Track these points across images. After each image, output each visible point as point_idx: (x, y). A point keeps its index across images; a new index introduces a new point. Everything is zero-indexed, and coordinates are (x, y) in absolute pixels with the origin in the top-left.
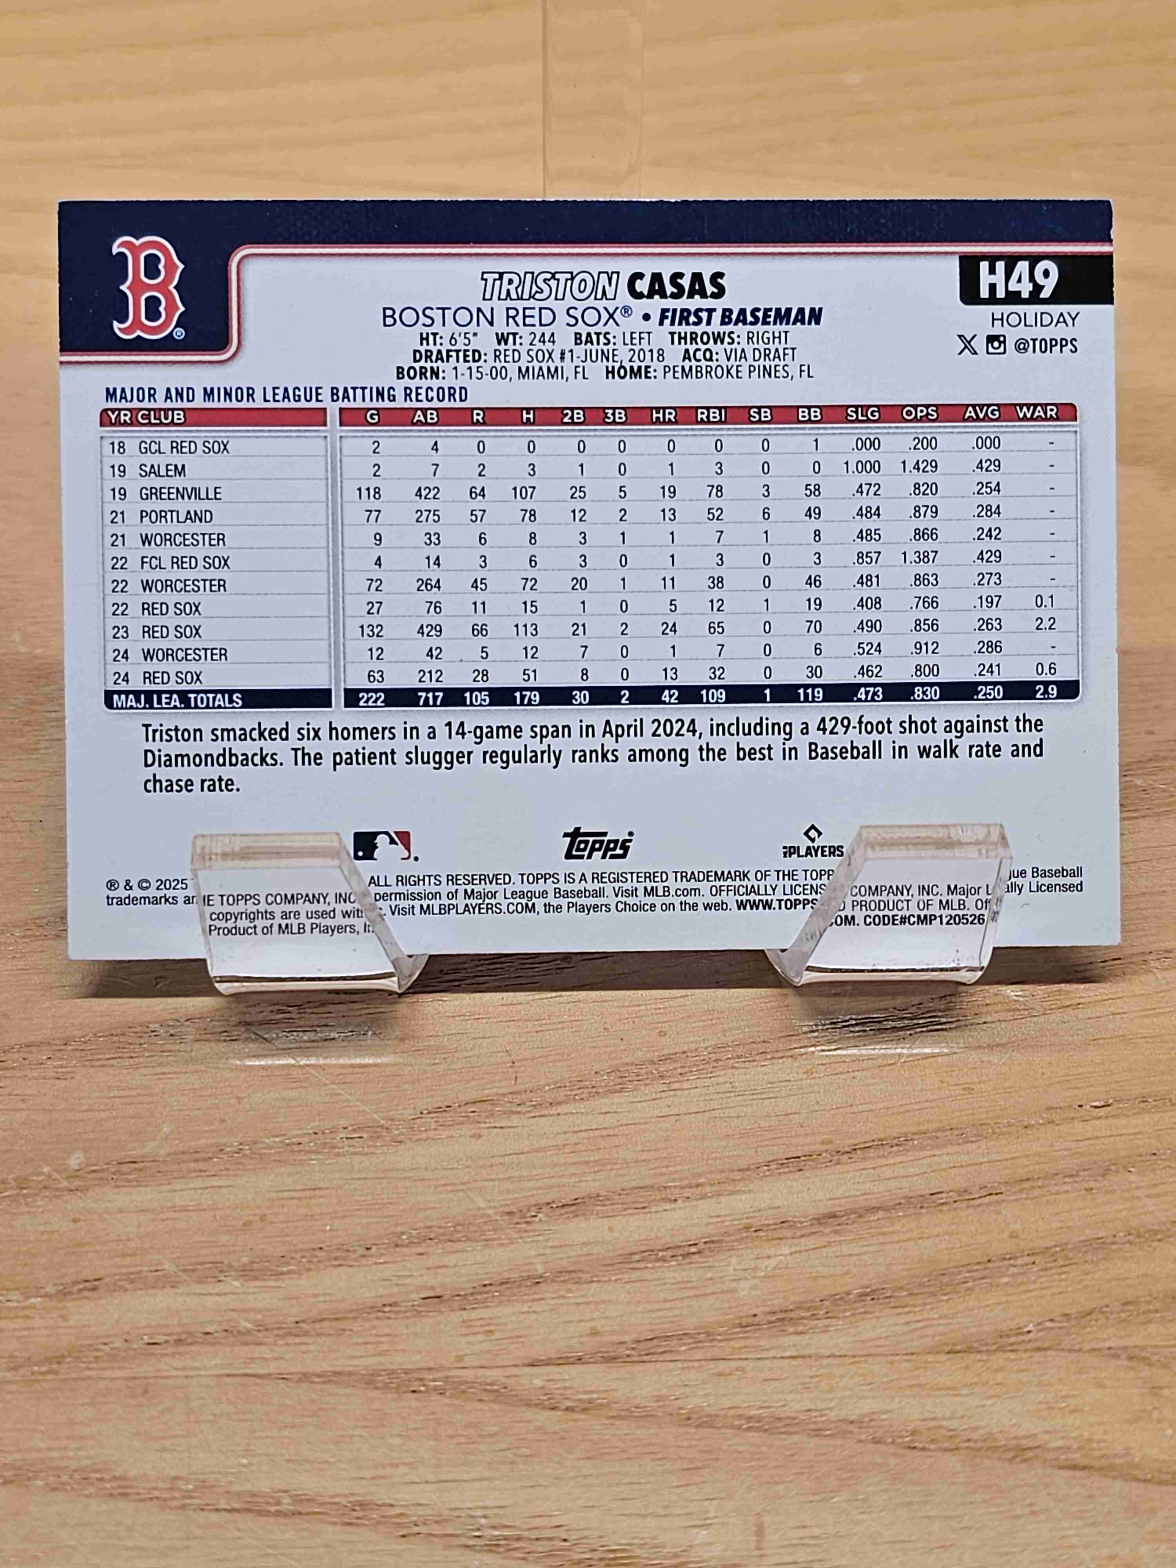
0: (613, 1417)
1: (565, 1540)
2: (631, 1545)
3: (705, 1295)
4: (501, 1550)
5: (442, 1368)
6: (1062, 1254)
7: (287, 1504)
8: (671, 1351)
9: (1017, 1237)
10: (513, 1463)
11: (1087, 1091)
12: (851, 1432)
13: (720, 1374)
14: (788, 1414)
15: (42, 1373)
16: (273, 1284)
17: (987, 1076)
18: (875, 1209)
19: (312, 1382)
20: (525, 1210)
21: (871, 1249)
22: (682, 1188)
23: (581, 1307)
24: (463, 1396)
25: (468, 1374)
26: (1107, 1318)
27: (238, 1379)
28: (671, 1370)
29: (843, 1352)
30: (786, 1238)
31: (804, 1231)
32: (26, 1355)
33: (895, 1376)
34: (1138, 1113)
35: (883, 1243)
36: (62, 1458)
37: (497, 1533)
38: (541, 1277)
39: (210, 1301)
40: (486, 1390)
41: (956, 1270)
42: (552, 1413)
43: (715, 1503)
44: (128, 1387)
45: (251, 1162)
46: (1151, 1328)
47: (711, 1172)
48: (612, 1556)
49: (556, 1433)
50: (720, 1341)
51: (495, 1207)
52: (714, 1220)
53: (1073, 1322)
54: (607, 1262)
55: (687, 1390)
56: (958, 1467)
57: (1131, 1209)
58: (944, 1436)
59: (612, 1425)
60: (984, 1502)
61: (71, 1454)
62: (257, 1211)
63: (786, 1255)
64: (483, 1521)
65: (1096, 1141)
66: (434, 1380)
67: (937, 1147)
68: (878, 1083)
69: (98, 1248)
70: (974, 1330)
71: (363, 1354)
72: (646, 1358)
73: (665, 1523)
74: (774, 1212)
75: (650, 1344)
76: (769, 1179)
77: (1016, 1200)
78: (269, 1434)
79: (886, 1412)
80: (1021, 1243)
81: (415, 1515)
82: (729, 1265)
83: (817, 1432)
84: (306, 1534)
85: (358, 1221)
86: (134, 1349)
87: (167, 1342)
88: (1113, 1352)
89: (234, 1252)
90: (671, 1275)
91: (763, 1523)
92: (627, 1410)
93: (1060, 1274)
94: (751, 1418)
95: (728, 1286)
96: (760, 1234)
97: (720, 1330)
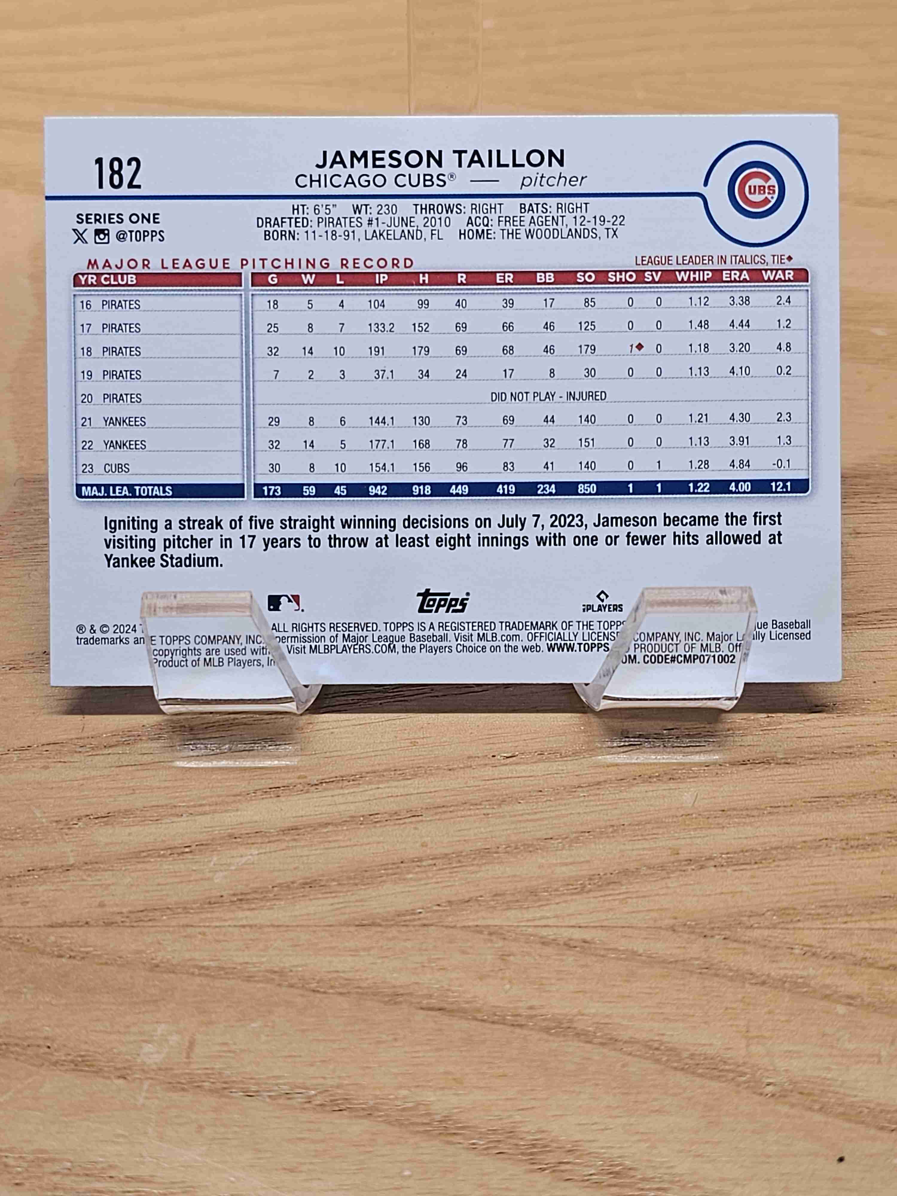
0: (102, 964)
1: (49, 1047)
2: (95, 1052)
3: (190, 881)
6: (457, 859)
8: (154, 920)
9: (426, 846)
11: (500, 746)
12: (273, 979)
13: (187, 936)
14: (229, 965)
17: (430, 733)
18: (326, 825)
20: (69, 819)
21: (318, 852)
22: (188, 807)
23: (96, 887)
26: (480, 905)
28: (151, 933)
29: (280, 923)
30: (256, 843)
31: (272, 839)
33: (316, 941)
34: (535, 762)
35: (326, 849)
38: (71, 866)
40: (13, 942)
41: (376, 869)
42: (59, 959)
43: (163, 1025)
46: (509, 913)
47: (211, 797)
48: (80, 1059)
50: (192, 913)
51: (48, 817)
52: (207, 830)
53: (453, 907)
54: (122, 857)
55: (161, 946)
56: (346, 1006)
57: (515, 828)
58: (340, 984)
59: (100, 969)
60: (360, 1030)
63: (254, 855)
65: (499, 781)
67: (382, 782)
68: (349, 737)
70: (381, 911)
72: (135, 924)
73: (123, 1037)
74: (252, 825)
75: (140, 914)
76: (254, 802)
77: (431, 820)
79: (302, 966)
80: (429, 851)
82: (211, 861)
83: (249, 979)
88: (478, 928)
90: (166, 867)
91: (194, 1040)
92: (115, 960)
93: (451, 873)
94: (203, 967)
95: (208, 875)
96: (238, 840)
97: (194, 906)
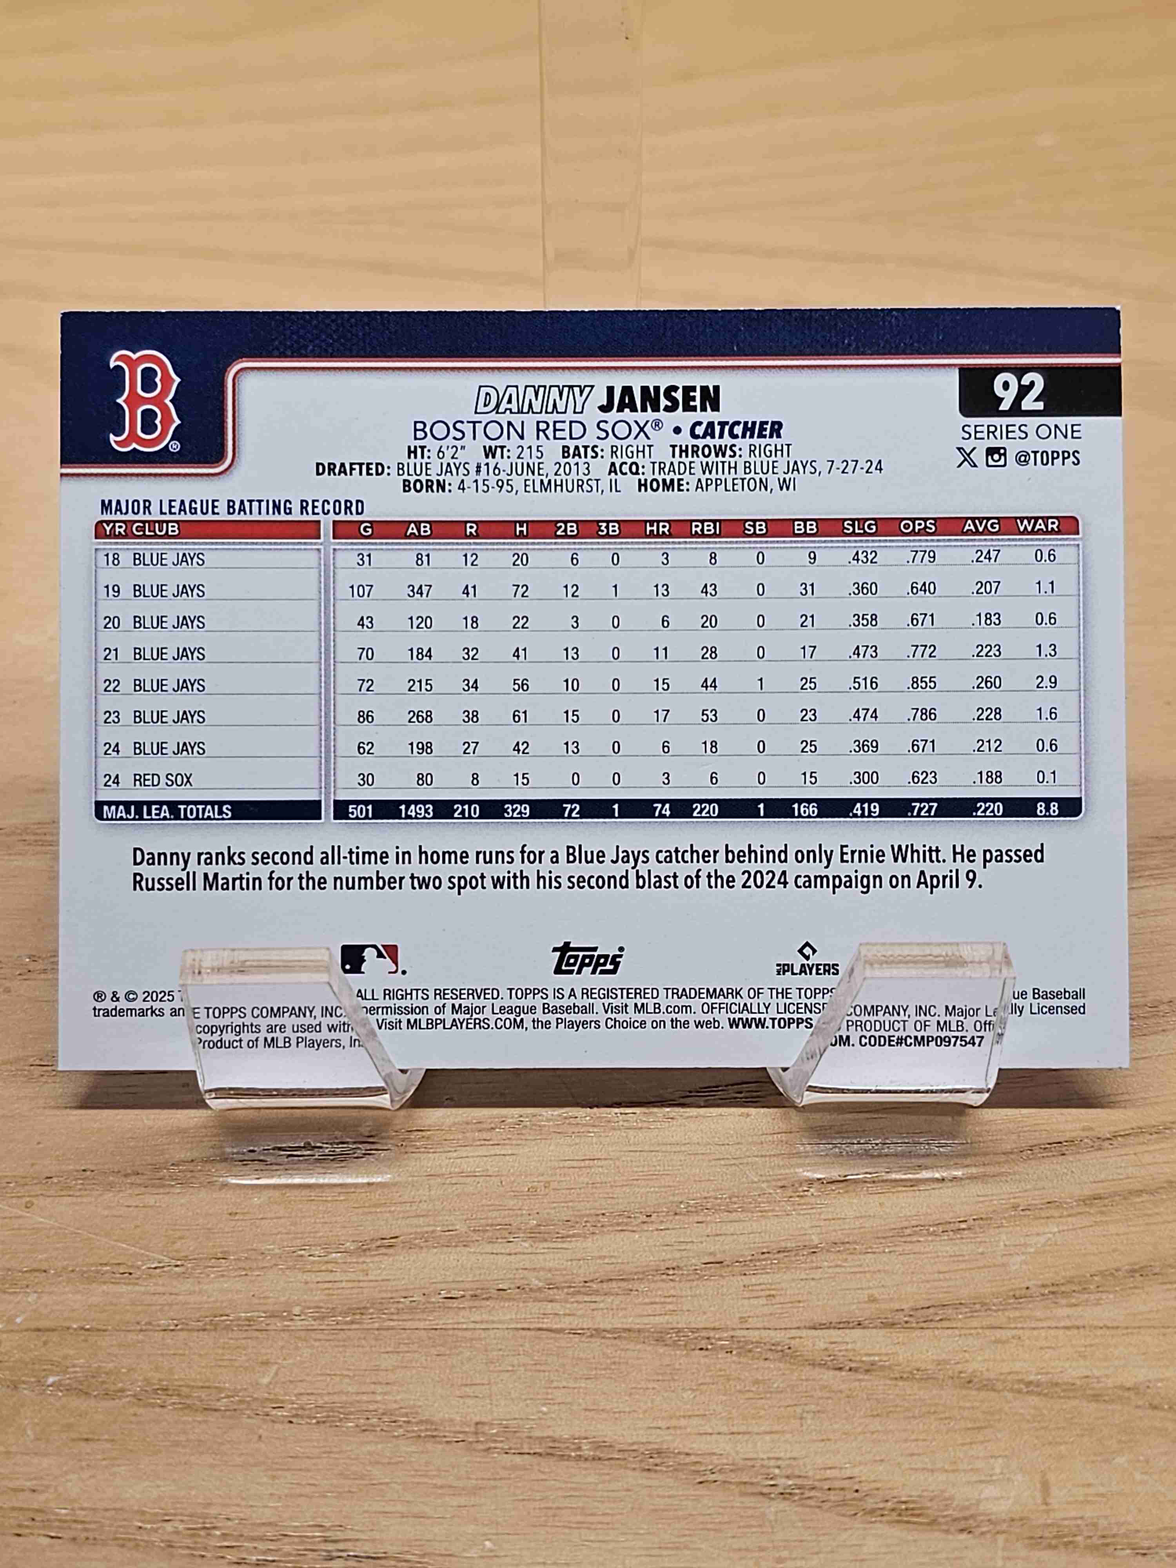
0: (896, 1379)
1: (857, 1491)
2: (920, 1496)
4: (796, 1498)
5: (726, 1329)
7: (587, 1450)
8: (948, 1319)
10: (801, 1418)
12: (1128, 1399)
13: (997, 1341)
14: (1065, 1380)
15: (346, 1323)
16: (560, 1246)
18: (1139, 1193)
19: (604, 1338)
20: (797, 1185)
21: (1139, 1229)
23: (858, 1276)
24: (750, 1355)
25: (754, 1335)
27: (533, 1333)
28: (949, 1336)
29: (1115, 1324)
30: (1052, 1217)
31: (1071, 1211)
32: (330, 1306)
35: (1148, 1224)
36: (368, 1402)
37: (790, 1482)
38: (817, 1247)
39: (502, 1260)
40: (771, 1350)
42: (837, 1373)
43: (1000, 1460)
44: (430, 1338)
45: (532, 1132)
48: (903, 1507)
49: (841, 1392)
50: (996, 1311)
51: (768, 1181)
52: (981, 1199)
54: (880, 1235)
55: (967, 1355)
59: (896, 1385)
61: (379, 1398)
62: (541, 1178)
63: (1054, 1234)
64: (777, 1471)
66: (720, 1339)
69: (393, 1209)
71: (650, 1312)
72: (924, 1325)
73: (952, 1476)
74: (1040, 1192)
75: (927, 1312)
76: (1033, 1162)
78: (565, 1384)
79: (1161, 1380)
81: (711, 1464)
82: (998, 1241)
83: (1096, 1397)
84: (607, 1478)
85: (637, 1190)
86: (433, 1303)
87: (463, 1296)
89: (522, 1215)
90: (943, 1248)
91: (1048, 1480)
92: (911, 1373)
94: (1030, 1383)
95: (1000, 1260)
96: (1028, 1213)
97: (995, 1301)
